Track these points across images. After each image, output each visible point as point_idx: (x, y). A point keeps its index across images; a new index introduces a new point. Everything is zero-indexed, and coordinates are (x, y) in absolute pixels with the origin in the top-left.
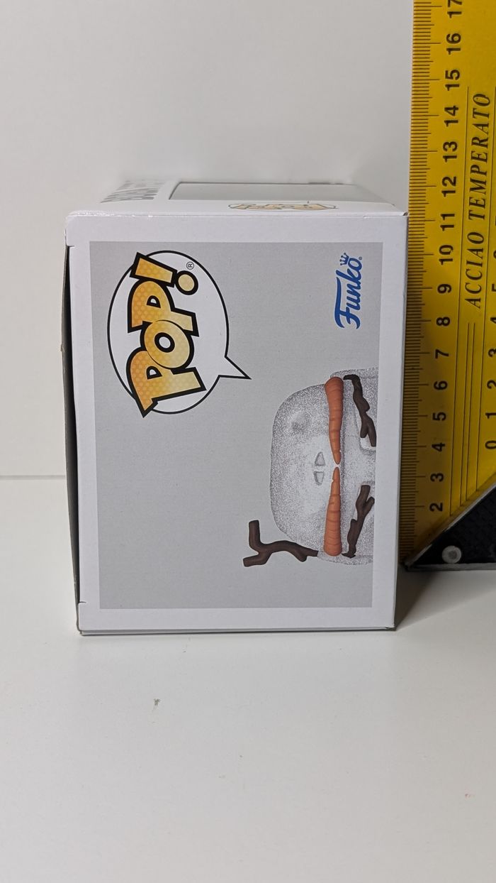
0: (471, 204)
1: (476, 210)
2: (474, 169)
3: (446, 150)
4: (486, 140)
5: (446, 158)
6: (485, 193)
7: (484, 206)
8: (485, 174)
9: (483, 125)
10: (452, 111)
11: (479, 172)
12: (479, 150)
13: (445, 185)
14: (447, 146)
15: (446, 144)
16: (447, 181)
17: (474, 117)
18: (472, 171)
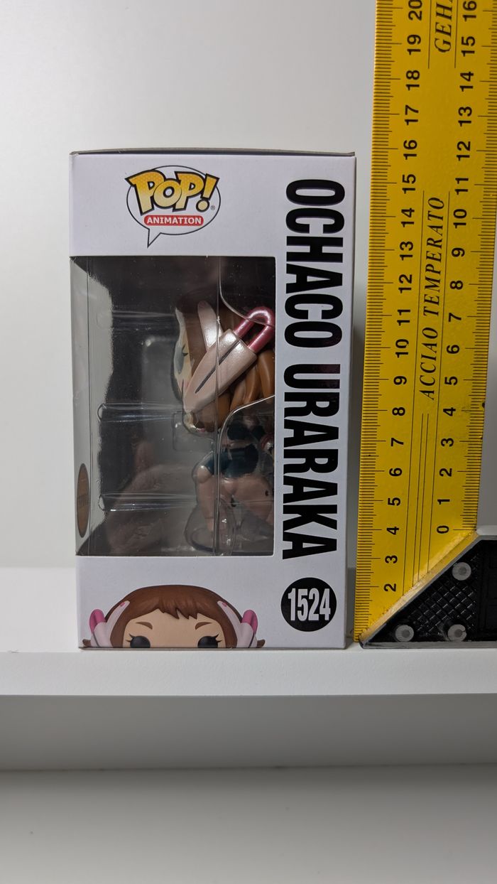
0: (426, 301)
1: (431, 307)
2: (429, 268)
3: (402, 249)
4: (440, 241)
5: (403, 256)
6: (439, 291)
7: (437, 303)
8: (439, 273)
9: (438, 227)
10: (408, 213)
11: (433, 271)
12: (434, 250)
13: (402, 282)
14: (403, 246)
15: (402, 243)
16: (403, 279)
17: (429, 219)
18: (427, 270)
